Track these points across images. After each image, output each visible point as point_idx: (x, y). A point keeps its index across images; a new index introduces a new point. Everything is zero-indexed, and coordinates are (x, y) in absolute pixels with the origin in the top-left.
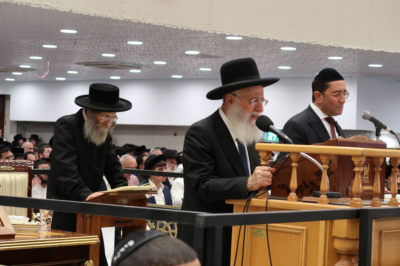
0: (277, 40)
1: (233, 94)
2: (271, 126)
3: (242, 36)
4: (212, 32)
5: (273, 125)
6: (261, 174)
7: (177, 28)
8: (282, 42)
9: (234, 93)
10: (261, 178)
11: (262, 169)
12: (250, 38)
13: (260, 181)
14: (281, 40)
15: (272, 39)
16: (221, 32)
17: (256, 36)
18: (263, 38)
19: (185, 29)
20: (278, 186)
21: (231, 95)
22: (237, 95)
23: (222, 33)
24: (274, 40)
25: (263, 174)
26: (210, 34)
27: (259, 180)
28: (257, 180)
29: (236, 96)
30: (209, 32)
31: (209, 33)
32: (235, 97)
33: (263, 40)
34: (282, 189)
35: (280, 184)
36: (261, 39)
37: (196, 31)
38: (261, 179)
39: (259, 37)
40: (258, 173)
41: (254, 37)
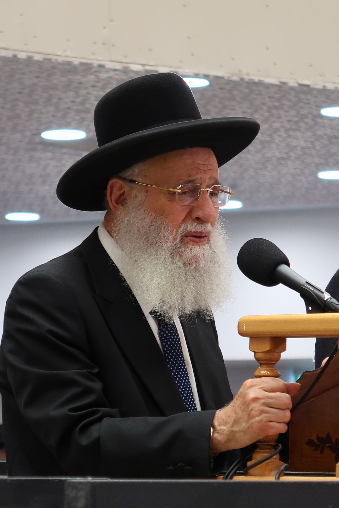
0: (308, 86)
1: (124, 179)
2: (283, 268)
3: (206, 77)
4: (118, 66)
5: (288, 264)
6: (262, 401)
7: (15, 56)
8: (324, 91)
9: (127, 174)
10: (262, 412)
11: (264, 385)
12: (229, 82)
13: (260, 421)
14: (319, 86)
15: (292, 83)
16: (144, 65)
17: (248, 74)
18: (267, 80)
19: (37, 57)
20: (310, 443)
21: (121, 182)
22: (135, 178)
23: (148, 68)
24: (301, 85)
25: (271, 401)
26: (112, 74)
27: (257, 419)
28: (250, 417)
29: (133, 181)
30: (109, 65)
31: (108, 71)
32: (133, 185)
33: (269, 86)
34: (322, 451)
35: (314, 438)
36: (260, 84)
37: (69, 63)
38: (264, 415)
39: (256, 79)
40: (256, 399)
41: (242, 79)
